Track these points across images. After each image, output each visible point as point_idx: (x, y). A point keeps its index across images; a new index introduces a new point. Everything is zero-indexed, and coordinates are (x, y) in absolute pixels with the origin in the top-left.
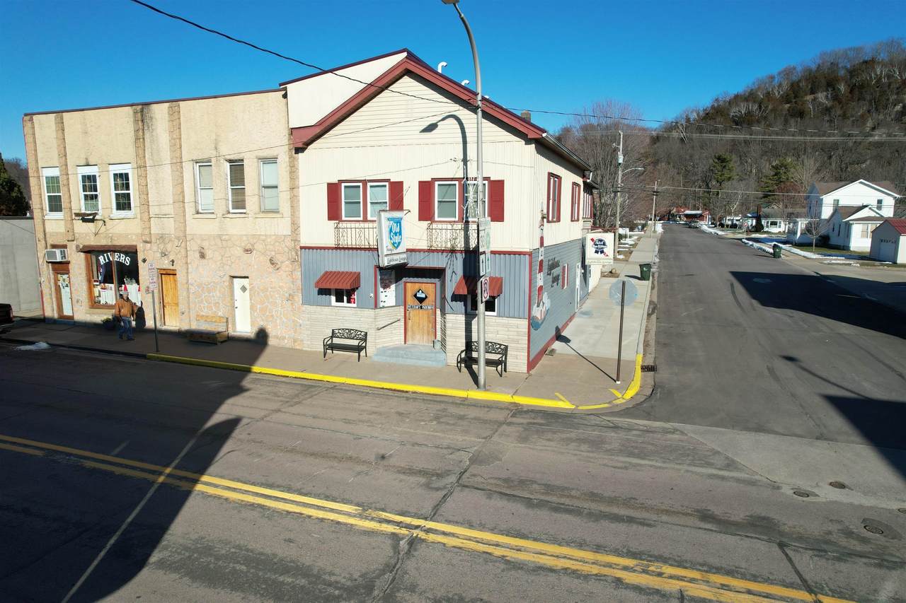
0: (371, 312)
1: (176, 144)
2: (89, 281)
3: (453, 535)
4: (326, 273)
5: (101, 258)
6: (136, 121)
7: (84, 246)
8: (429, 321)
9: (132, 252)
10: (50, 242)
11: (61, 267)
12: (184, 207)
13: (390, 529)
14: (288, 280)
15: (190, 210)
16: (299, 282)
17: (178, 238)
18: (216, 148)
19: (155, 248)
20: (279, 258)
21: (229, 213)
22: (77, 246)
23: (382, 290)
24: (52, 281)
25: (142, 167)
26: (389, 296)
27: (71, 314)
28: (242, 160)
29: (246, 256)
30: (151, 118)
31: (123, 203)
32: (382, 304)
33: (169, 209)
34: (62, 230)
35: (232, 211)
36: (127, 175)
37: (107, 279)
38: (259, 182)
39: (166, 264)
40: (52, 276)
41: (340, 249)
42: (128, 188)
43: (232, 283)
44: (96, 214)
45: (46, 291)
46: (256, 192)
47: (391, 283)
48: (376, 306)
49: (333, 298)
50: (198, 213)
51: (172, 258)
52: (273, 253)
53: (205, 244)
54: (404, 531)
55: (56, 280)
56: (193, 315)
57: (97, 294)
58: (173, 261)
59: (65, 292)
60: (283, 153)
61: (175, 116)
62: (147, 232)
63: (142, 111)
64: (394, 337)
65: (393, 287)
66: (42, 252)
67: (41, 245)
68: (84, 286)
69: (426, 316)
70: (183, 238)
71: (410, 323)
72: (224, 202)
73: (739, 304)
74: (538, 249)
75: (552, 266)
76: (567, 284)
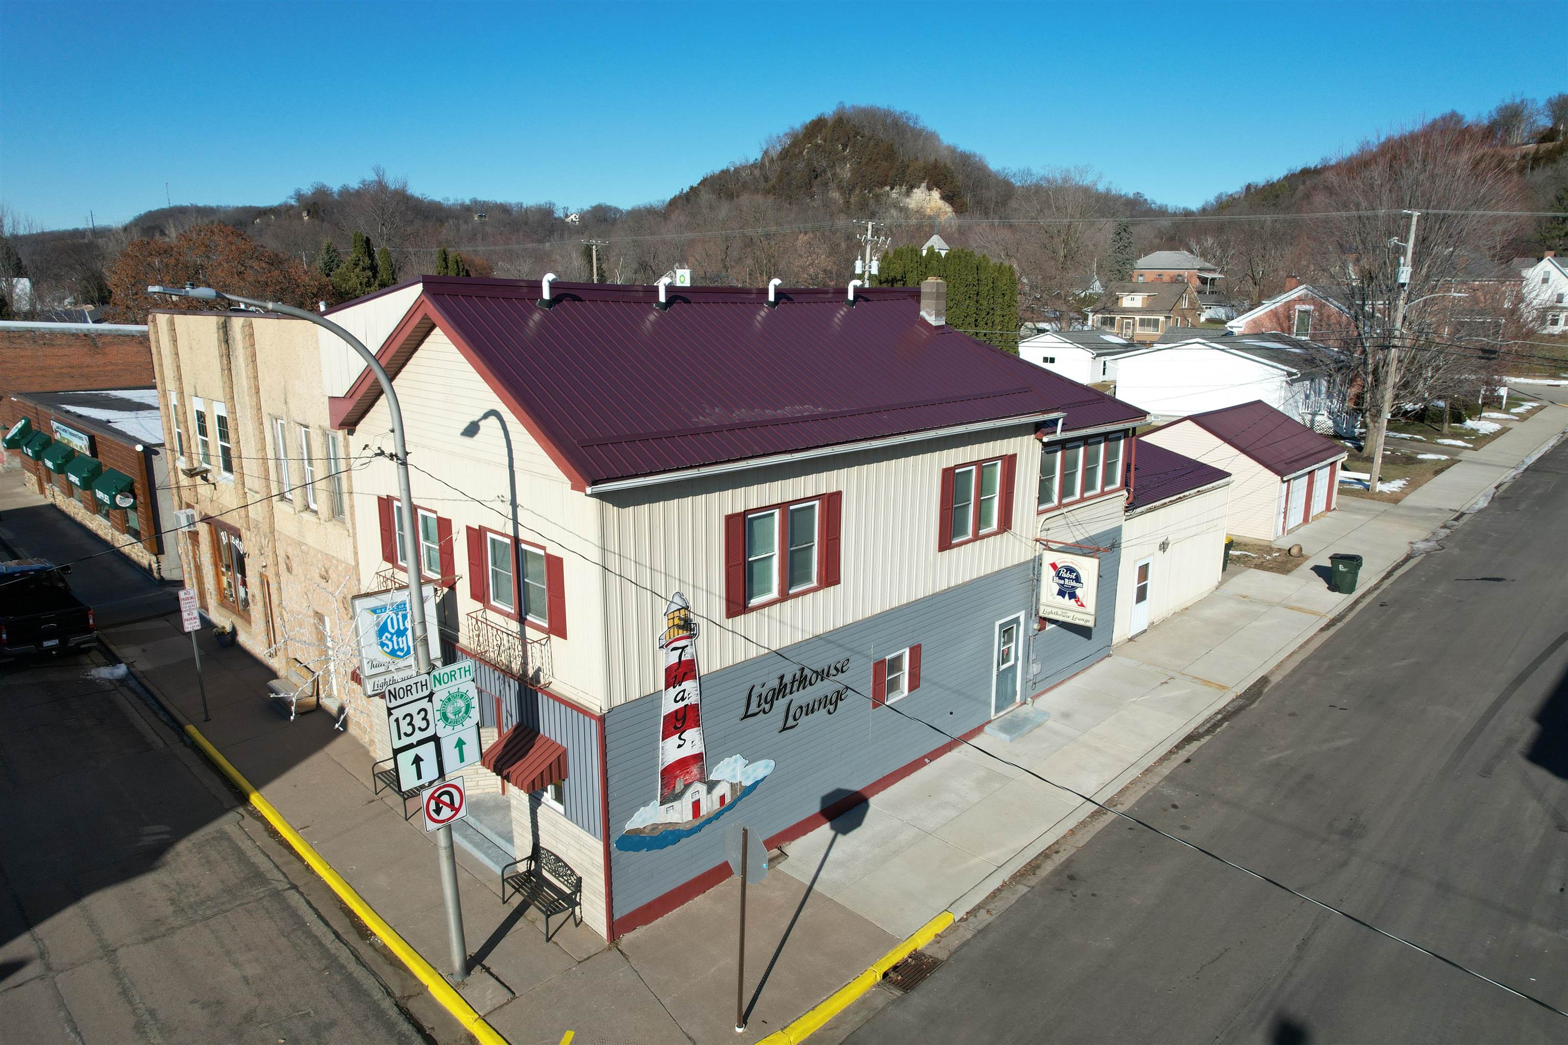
1: (253, 387)
6: (220, 341)
7: (206, 516)
18: (286, 402)
22: (201, 513)
24: (191, 554)
30: (234, 339)
40: (190, 548)
44: (209, 472)
61: (247, 342)
63: (224, 326)
73: (1470, 739)
74: (654, 699)
75: (781, 690)
76: (911, 689)
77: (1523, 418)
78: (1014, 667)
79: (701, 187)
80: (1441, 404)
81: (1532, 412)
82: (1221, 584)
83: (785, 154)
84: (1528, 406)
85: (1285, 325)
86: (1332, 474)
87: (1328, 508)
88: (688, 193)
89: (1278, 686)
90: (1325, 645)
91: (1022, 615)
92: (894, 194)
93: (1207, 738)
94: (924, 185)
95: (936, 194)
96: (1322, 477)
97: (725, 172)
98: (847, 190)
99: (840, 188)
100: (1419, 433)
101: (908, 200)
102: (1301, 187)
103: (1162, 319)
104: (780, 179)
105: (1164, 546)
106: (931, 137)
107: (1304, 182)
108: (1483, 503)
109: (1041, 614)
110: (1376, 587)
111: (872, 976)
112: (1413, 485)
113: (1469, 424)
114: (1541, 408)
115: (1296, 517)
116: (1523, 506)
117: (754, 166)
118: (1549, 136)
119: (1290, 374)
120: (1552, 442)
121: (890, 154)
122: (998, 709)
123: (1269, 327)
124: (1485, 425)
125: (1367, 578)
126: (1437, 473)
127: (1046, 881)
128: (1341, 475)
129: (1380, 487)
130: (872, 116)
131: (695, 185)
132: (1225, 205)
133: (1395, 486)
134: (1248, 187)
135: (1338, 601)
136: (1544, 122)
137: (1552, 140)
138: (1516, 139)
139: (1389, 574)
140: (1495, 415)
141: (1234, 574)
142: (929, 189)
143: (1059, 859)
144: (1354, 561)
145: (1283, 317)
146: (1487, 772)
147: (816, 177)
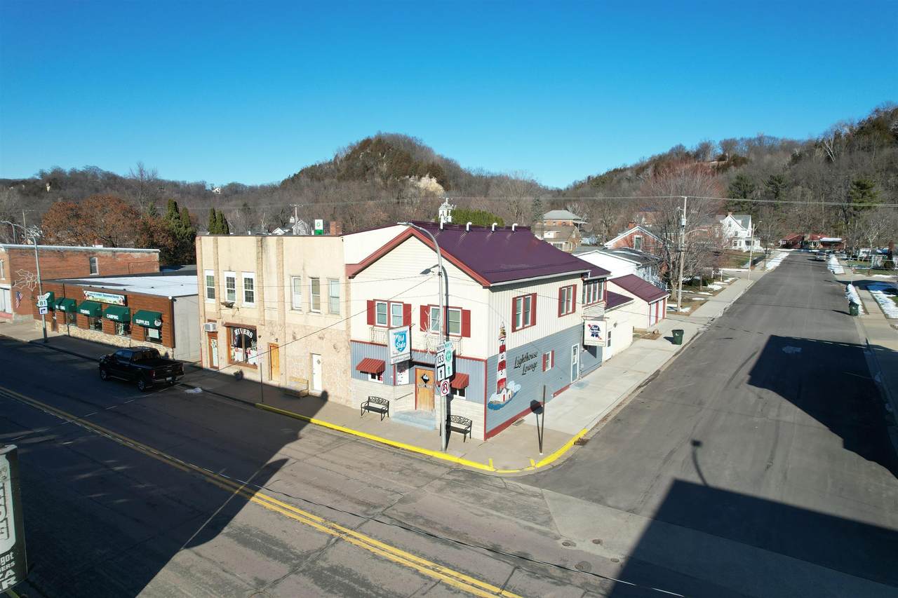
0: (391, 388)
1: (281, 264)
2: (228, 345)
3: (359, 539)
4: (366, 359)
5: (236, 331)
6: (258, 246)
7: (226, 323)
8: (430, 396)
9: (253, 330)
10: (207, 318)
11: (213, 335)
12: (284, 305)
13: (332, 532)
14: (344, 361)
15: (288, 307)
16: (350, 363)
17: (281, 326)
18: (303, 269)
19: (267, 329)
20: (339, 345)
21: (311, 311)
22: (222, 323)
23: (398, 373)
24: (208, 343)
25: (260, 276)
26: (404, 377)
27: (217, 366)
28: (318, 278)
29: (320, 341)
30: (267, 246)
31: (249, 297)
32: (399, 383)
33: (275, 305)
34: (214, 311)
35: (312, 310)
36: (252, 280)
37: (239, 345)
38: (329, 295)
39: (273, 342)
40: (208, 340)
41: (374, 344)
42: (252, 288)
43: (312, 357)
44: (233, 303)
45: (204, 350)
46: (326, 300)
47: (406, 369)
48: (395, 384)
49: (370, 376)
50: (292, 309)
51: (277, 337)
52: (336, 341)
53: (296, 330)
54: (338, 534)
55: (210, 343)
56: (288, 375)
57: (232, 354)
58: (277, 339)
59: (215, 350)
60: (343, 279)
61: (280, 245)
62: (262, 318)
63: (261, 240)
64: (408, 404)
65: (407, 371)
66: (203, 324)
67: (202, 319)
68: (226, 349)
69: (428, 393)
70: (283, 325)
71: (419, 396)
72: (308, 304)
73: (731, 380)
74: (497, 356)
75: (522, 360)
76: (552, 366)
77: (730, 284)
78: (576, 364)
79: (301, 175)
80: (698, 278)
81: (733, 281)
82: (632, 343)
83: (348, 157)
84: (730, 279)
85: (630, 244)
86: (664, 303)
87: (663, 318)
88: (293, 177)
89: (664, 372)
90: (676, 360)
91: (578, 344)
92: (411, 180)
93: (645, 387)
94: (427, 175)
95: (434, 180)
96: (661, 303)
97: (313, 167)
98: (385, 178)
99: (382, 176)
100: (691, 290)
101: (419, 183)
102: (615, 178)
103: (564, 243)
104: (347, 170)
105: (615, 325)
106: (429, 150)
107: (616, 175)
108: (720, 315)
109: (585, 344)
110: (689, 343)
111: (572, 442)
112: (694, 309)
113: (710, 286)
114: (736, 280)
115: (653, 320)
116: (735, 315)
117: (330, 163)
118: (722, 158)
119: (637, 265)
120: (742, 293)
121: (408, 159)
122: (573, 380)
123: (623, 245)
124: (716, 286)
125: (686, 339)
126: (701, 305)
127: (610, 421)
128: (667, 305)
129: (681, 310)
130: (396, 139)
131: (297, 173)
132: (578, 187)
133: (687, 310)
134: (589, 178)
135: (676, 348)
136: (720, 151)
137: (724, 160)
138: (709, 159)
139: (692, 339)
140: (718, 283)
141: (636, 340)
142: (431, 178)
143: (613, 416)
144: (681, 332)
145: (629, 241)
146: (737, 387)
147: (367, 170)
